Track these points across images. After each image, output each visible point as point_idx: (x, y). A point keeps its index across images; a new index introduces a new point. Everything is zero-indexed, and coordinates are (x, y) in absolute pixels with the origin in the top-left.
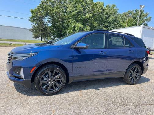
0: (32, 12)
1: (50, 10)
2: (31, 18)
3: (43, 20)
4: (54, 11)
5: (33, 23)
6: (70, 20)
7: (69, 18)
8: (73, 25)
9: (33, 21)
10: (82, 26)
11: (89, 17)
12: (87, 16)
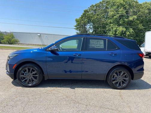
0: (77, 21)
1: (92, 17)
2: (75, 26)
3: (86, 27)
4: (96, 17)
5: (77, 31)
6: (112, 24)
7: (111, 23)
8: (114, 29)
9: (77, 29)
10: (124, 29)
11: (133, 20)
12: (131, 18)
